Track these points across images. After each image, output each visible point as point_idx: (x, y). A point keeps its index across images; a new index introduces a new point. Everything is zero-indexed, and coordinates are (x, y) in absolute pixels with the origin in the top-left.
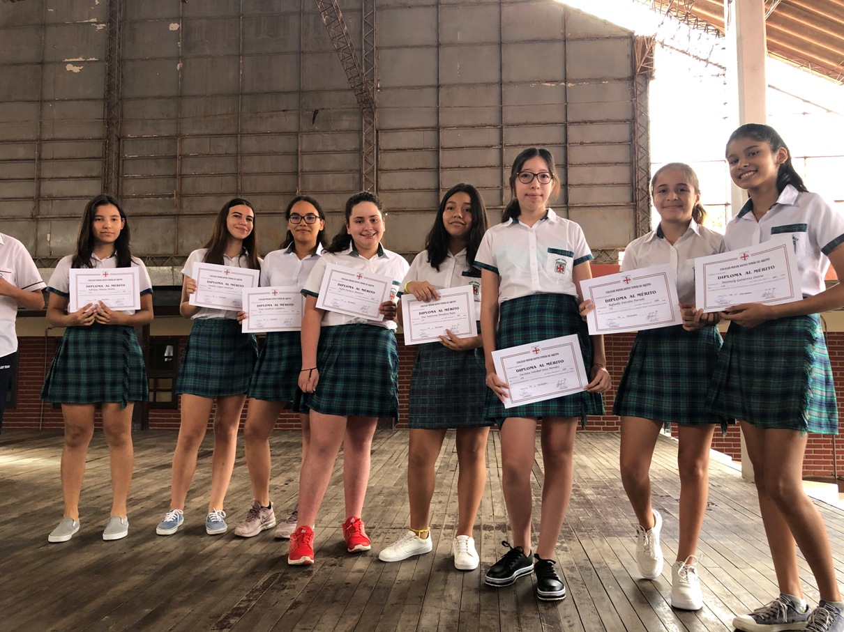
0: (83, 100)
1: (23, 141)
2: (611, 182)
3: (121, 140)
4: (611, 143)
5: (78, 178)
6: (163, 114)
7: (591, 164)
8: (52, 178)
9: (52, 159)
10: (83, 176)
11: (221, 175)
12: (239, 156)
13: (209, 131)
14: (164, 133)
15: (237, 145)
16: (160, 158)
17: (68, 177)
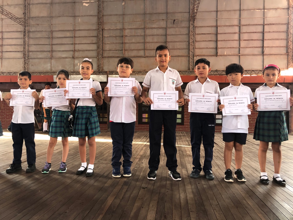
0: (90, 16)
1: (68, 31)
2: (279, 46)
3: (103, 30)
4: (280, 32)
5: (88, 43)
6: (118, 21)
7: (272, 39)
8: (79, 44)
9: (79, 37)
10: (90, 43)
11: (139, 43)
12: (145, 36)
13: (134, 27)
14: (118, 28)
15: (145, 32)
16: (117, 37)
17: (84, 43)
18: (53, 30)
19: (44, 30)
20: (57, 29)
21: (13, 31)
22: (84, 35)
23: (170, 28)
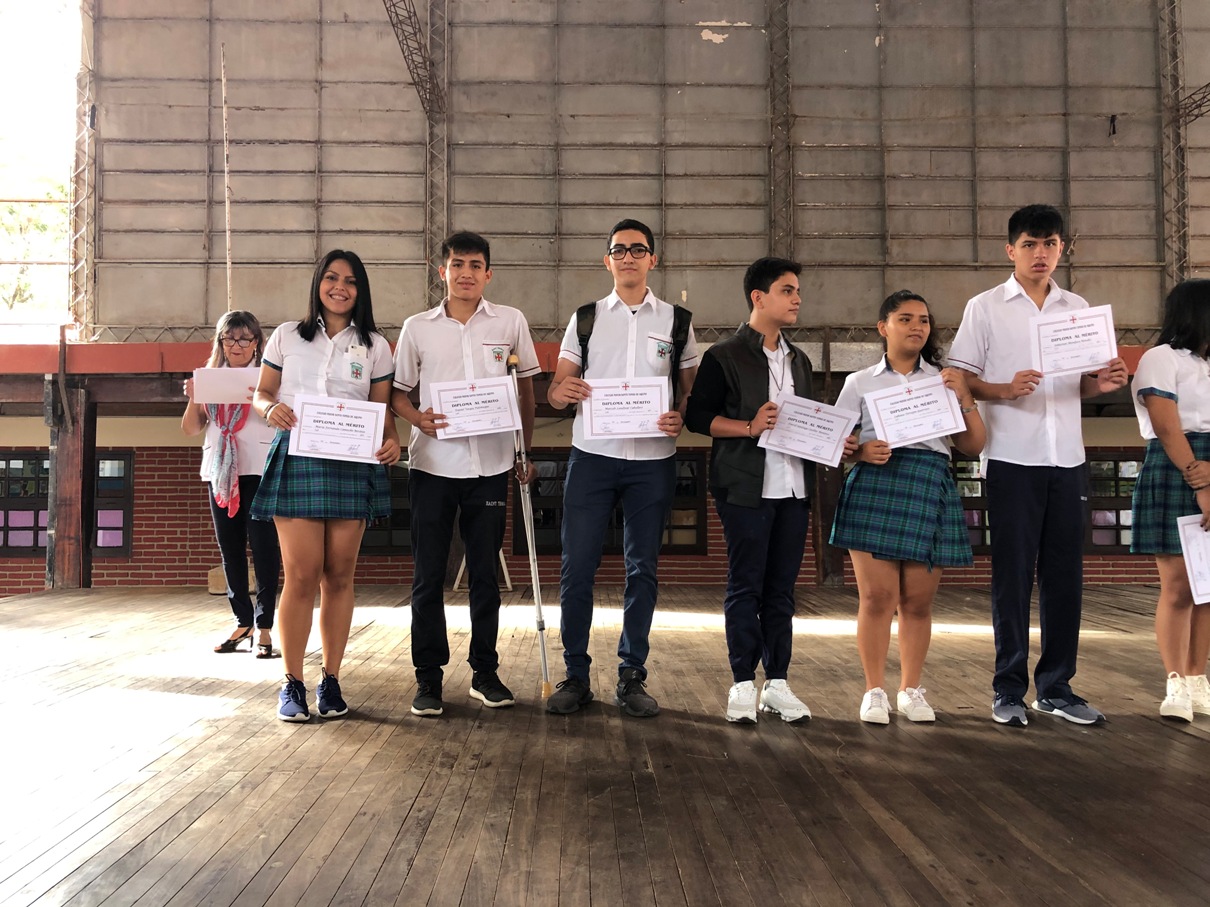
0: (731, 86)
1: (635, 146)
3: (792, 149)
5: (729, 205)
6: (855, 112)
8: (686, 205)
9: (686, 175)
10: (735, 202)
11: (949, 208)
12: (973, 182)
13: (929, 141)
14: (858, 142)
15: (974, 164)
16: (854, 179)
17: (711, 203)
18: (566, 140)
19: (519, 139)
20: (584, 139)
21: (375, 140)
22: (705, 169)
23: (1080, 149)
